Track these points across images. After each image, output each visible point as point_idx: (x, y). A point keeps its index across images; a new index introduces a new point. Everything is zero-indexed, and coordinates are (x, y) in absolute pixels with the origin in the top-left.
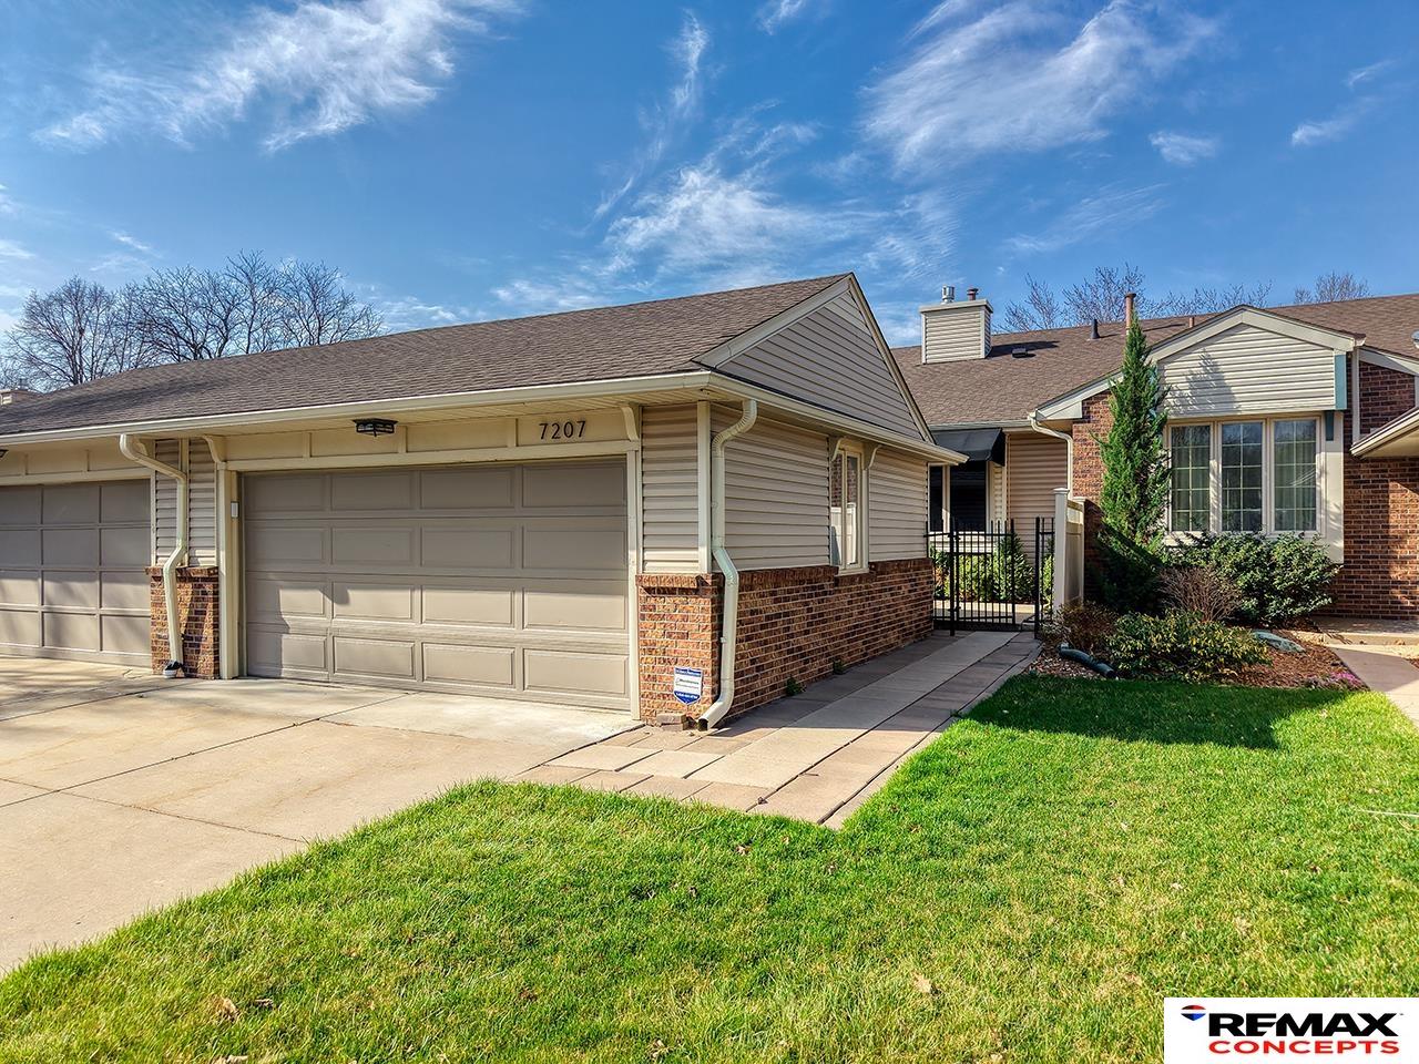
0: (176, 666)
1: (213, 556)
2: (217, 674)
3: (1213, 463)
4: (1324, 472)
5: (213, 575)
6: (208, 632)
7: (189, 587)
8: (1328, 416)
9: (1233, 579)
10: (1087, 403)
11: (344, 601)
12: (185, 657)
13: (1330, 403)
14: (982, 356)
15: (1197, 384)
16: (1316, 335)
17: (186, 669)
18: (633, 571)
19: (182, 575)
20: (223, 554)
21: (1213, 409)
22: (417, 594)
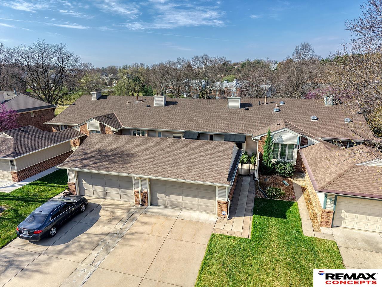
0: (141, 204)
1: (147, 190)
2: (148, 206)
3: (279, 149)
4: (295, 152)
5: (147, 193)
6: (146, 200)
7: (142, 194)
8: (296, 145)
9: (281, 170)
10: (261, 137)
11: (169, 196)
12: (142, 203)
13: (296, 143)
14: (239, 108)
15: (278, 138)
16: (296, 133)
17: (142, 205)
18: (216, 200)
19: (142, 192)
20: (148, 189)
21: (280, 142)
22: (182, 197)
